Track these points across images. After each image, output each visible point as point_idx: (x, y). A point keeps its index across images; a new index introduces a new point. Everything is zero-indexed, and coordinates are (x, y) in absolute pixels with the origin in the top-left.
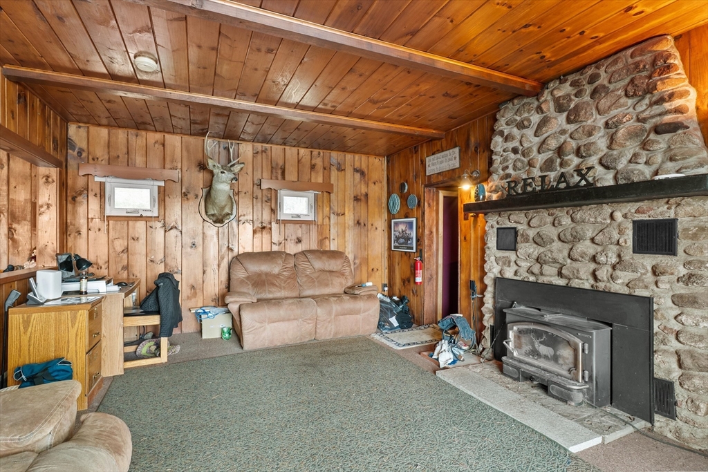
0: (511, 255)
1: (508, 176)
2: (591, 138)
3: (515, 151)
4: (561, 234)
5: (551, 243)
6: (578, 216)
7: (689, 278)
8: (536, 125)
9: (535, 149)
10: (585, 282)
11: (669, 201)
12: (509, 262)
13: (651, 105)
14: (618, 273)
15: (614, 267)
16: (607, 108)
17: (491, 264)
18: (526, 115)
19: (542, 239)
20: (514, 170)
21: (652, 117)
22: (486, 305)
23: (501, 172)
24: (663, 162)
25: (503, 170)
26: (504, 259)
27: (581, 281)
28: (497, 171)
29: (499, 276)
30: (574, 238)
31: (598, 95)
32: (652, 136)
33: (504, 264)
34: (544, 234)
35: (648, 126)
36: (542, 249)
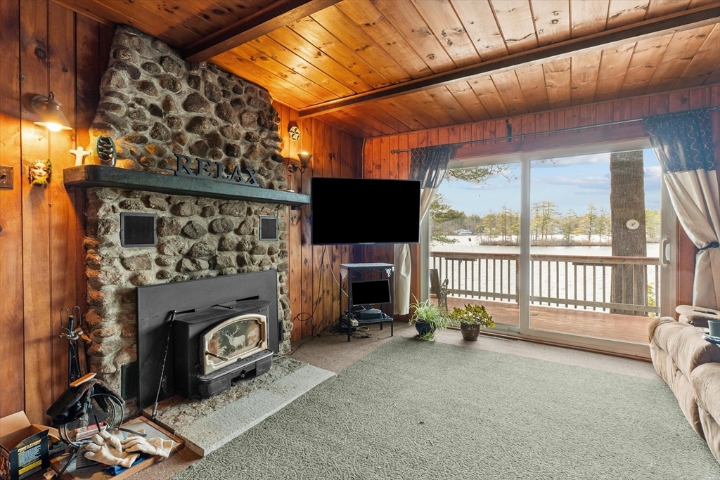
0: (152, 252)
1: (143, 140)
2: (236, 141)
3: (154, 110)
4: (214, 225)
5: (204, 235)
6: (228, 209)
7: (283, 253)
8: (186, 97)
9: (184, 123)
10: (233, 268)
11: (279, 206)
12: (149, 262)
13: (269, 137)
14: (255, 256)
15: (251, 252)
16: (247, 123)
17: (113, 271)
18: (174, 75)
19: (195, 230)
20: (152, 135)
21: (271, 147)
22: (106, 340)
23: (131, 132)
24: (273, 179)
25: (136, 128)
26: (140, 259)
27: (230, 269)
28: (124, 125)
29: (131, 286)
30: (225, 229)
31: (239, 106)
32: (270, 159)
33: (141, 266)
34: (197, 225)
35: (267, 151)
36: (192, 242)
